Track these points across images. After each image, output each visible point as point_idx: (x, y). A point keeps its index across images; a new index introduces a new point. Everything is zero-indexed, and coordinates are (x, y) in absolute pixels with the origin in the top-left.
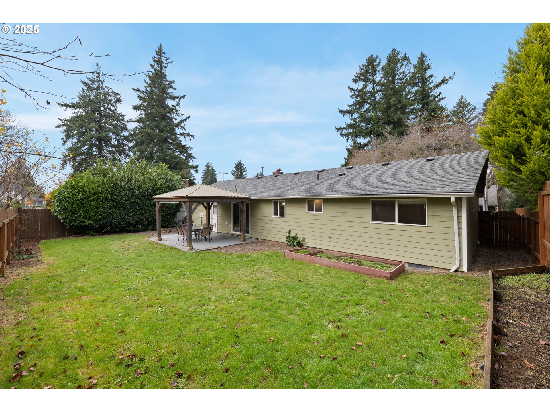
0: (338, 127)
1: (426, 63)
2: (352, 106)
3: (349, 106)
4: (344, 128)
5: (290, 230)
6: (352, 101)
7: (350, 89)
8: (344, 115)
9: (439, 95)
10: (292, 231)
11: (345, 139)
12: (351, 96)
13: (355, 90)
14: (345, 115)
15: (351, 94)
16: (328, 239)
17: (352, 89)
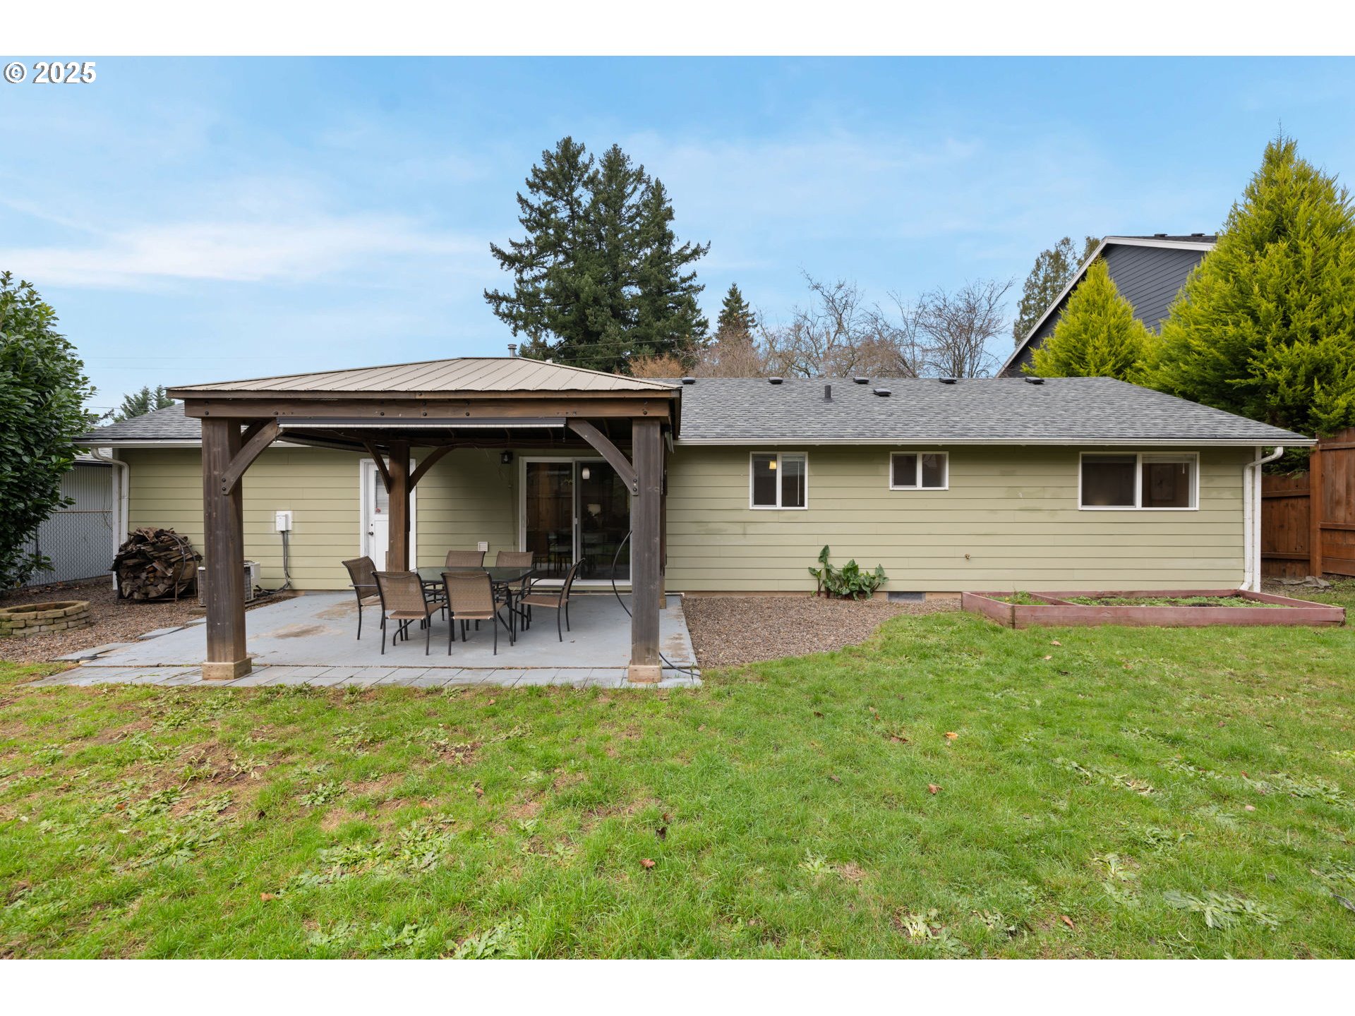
0: (490, 292)
1: (667, 205)
2: (520, 246)
3: (514, 244)
4: (505, 299)
5: (827, 547)
6: (522, 234)
7: (521, 200)
8: (502, 265)
9: (690, 278)
10: (832, 551)
11: (507, 328)
12: (521, 221)
13: (531, 207)
14: (506, 267)
15: (524, 216)
16: (964, 563)
17: (526, 202)
